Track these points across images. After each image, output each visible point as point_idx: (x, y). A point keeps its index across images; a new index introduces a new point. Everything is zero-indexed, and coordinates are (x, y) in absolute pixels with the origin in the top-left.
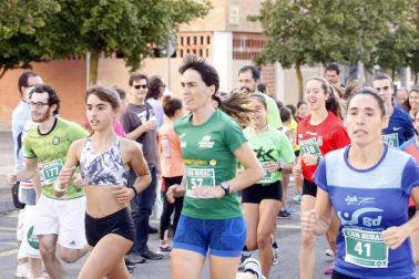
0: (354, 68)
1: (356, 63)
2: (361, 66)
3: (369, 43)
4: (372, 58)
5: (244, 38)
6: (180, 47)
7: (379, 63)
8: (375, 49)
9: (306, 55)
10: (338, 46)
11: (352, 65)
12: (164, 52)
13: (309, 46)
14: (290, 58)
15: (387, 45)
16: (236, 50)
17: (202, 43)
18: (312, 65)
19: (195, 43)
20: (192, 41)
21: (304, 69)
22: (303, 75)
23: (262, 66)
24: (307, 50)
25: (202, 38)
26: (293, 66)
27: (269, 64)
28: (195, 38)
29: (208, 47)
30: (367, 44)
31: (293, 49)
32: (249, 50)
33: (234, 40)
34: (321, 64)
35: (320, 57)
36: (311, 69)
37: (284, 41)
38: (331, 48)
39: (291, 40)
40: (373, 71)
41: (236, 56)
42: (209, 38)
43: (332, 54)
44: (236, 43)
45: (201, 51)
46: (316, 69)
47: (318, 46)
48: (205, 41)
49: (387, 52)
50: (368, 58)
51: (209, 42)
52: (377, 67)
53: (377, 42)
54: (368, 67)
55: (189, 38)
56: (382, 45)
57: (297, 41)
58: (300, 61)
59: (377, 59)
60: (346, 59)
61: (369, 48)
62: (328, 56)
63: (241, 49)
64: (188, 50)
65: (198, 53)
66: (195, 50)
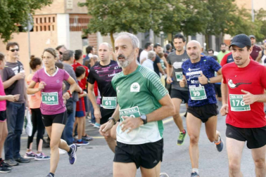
0: (147, 34)
1: (149, 31)
2: (152, 32)
3: (157, 18)
4: (159, 27)
5: (77, 17)
6: (36, 24)
7: (163, 30)
8: (160, 21)
9: (117, 27)
10: (137, 20)
11: (146, 32)
12: (26, 28)
13: (118, 21)
14: (106, 29)
15: (168, 18)
16: (72, 25)
17: (49, 21)
19: (45, 22)
20: (43, 21)
23: (89, 34)
24: (117, 24)
25: (50, 18)
26: (109, 34)
27: (93, 33)
28: (45, 19)
29: (54, 24)
30: (155, 19)
31: (108, 24)
32: (80, 25)
33: (70, 19)
35: (126, 27)
37: (102, 18)
38: (132, 22)
39: (106, 18)
40: (160, 35)
41: (72, 29)
42: (54, 18)
43: (133, 26)
44: (71, 21)
45: (49, 27)
47: (123, 21)
48: (52, 20)
49: (168, 23)
50: (156, 27)
51: (54, 21)
52: (162, 33)
53: (161, 17)
54: (156, 33)
55: (41, 19)
56: (165, 18)
57: (110, 18)
58: (113, 31)
59: (161, 27)
60: (142, 28)
61: (156, 21)
62: (130, 27)
63: (75, 25)
64: (41, 27)
65: (47, 28)
66: (45, 27)
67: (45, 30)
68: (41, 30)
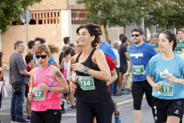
5: (79, 12)
6: (44, 18)
13: (109, 16)
16: (74, 19)
17: (55, 16)
19: (52, 16)
20: (50, 15)
25: (55, 13)
28: (52, 13)
29: (58, 18)
32: (81, 19)
41: (74, 22)
42: (58, 13)
43: (121, 20)
44: (73, 15)
45: (55, 20)
47: (113, 16)
48: (57, 15)
51: (59, 15)
55: (48, 14)
57: (103, 13)
63: (77, 19)
64: (48, 20)
65: (53, 21)
66: (52, 20)
67: (52, 23)
68: (48, 23)
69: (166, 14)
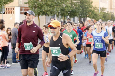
1: (54, 15)
2: (56, 16)
3: (58, 10)
4: (59, 14)
5: (24, 8)
6: (6, 11)
7: (60, 15)
8: (59, 11)
9: (41, 13)
10: (49, 10)
11: (53, 15)
12: (1, 12)
13: (41, 10)
14: (36, 14)
15: (63, 10)
16: (21, 11)
17: (12, 10)
18: (42, 16)
20: (9, 9)
21: (40, 17)
22: (40, 18)
24: (41, 12)
25: (12, 8)
26: (37, 16)
28: (10, 8)
29: (14, 11)
31: (37, 11)
33: (21, 9)
34: (45, 15)
36: (42, 17)
37: (34, 9)
38: (47, 11)
39: (36, 9)
40: (59, 17)
41: (21, 13)
42: (14, 8)
43: (48, 13)
45: (12, 12)
46: (43, 17)
47: (44, 10)
48: (13, 9)
49: (63, 12)
50: (58, 13)
51: (14, 10)
52: (60, 16)
53: (60, 9)
54: (58, 16)
55: (8, 9)
56: (62, 10)
57: (38, 9)
58: (39, 15)
59: (60, 14)
60: (52, 14)
62: (46, 13)
63: (23, 11)
64: (8, 12)
65: (11, 12)
66: (10, 12)
67: (10, 13)
68: (8, 13)
69: (67, 10)
